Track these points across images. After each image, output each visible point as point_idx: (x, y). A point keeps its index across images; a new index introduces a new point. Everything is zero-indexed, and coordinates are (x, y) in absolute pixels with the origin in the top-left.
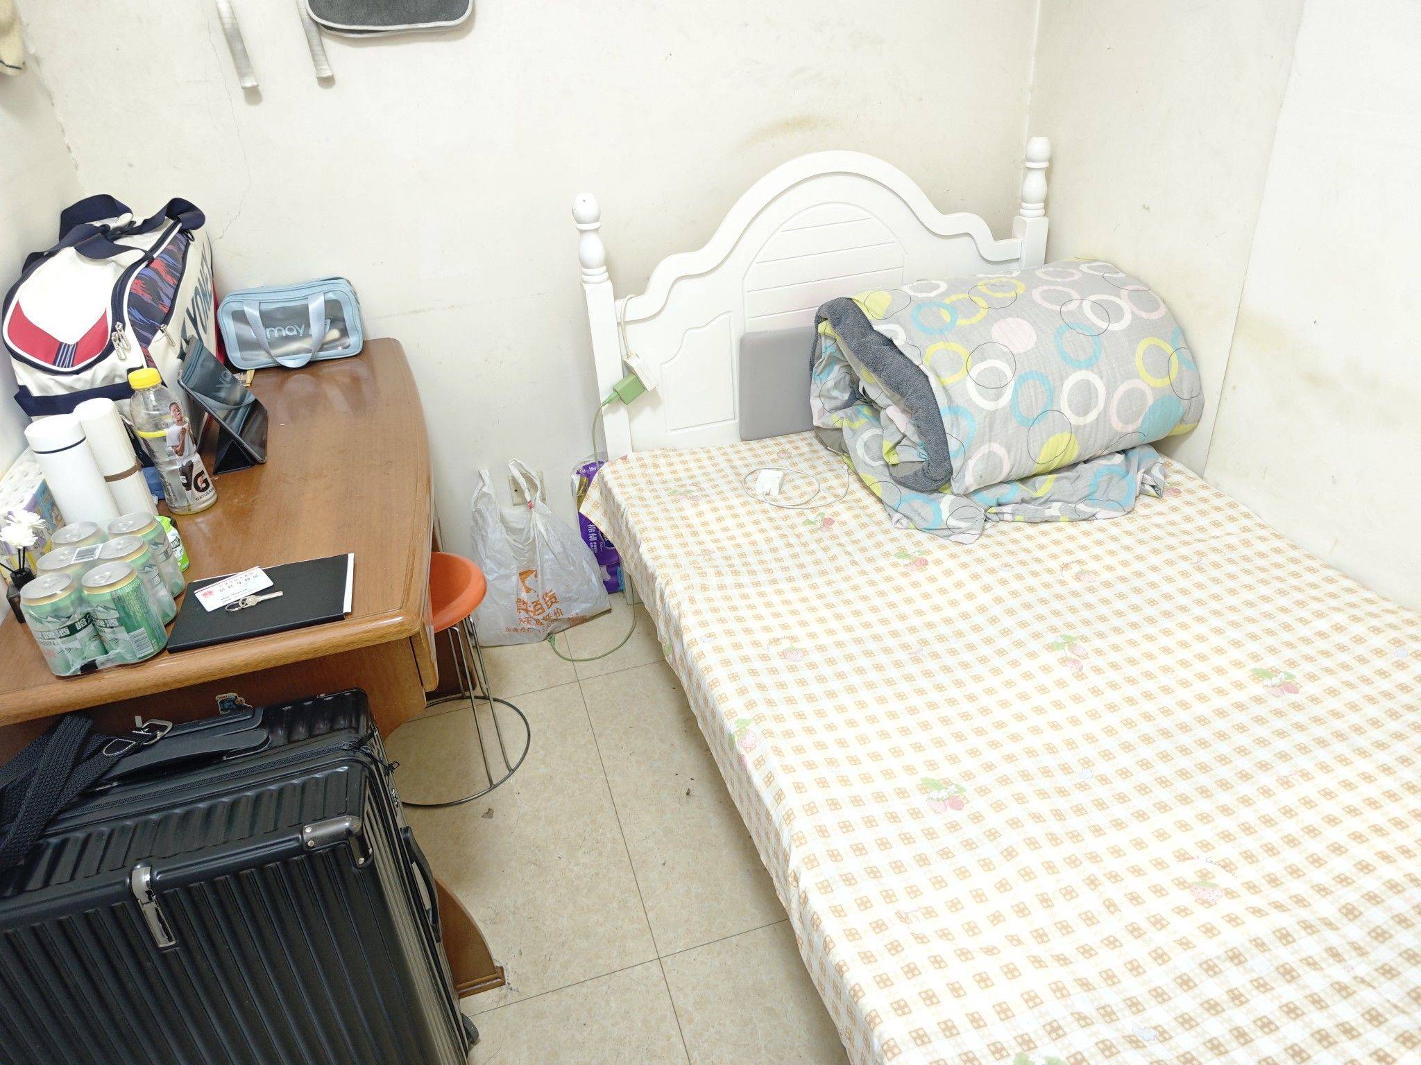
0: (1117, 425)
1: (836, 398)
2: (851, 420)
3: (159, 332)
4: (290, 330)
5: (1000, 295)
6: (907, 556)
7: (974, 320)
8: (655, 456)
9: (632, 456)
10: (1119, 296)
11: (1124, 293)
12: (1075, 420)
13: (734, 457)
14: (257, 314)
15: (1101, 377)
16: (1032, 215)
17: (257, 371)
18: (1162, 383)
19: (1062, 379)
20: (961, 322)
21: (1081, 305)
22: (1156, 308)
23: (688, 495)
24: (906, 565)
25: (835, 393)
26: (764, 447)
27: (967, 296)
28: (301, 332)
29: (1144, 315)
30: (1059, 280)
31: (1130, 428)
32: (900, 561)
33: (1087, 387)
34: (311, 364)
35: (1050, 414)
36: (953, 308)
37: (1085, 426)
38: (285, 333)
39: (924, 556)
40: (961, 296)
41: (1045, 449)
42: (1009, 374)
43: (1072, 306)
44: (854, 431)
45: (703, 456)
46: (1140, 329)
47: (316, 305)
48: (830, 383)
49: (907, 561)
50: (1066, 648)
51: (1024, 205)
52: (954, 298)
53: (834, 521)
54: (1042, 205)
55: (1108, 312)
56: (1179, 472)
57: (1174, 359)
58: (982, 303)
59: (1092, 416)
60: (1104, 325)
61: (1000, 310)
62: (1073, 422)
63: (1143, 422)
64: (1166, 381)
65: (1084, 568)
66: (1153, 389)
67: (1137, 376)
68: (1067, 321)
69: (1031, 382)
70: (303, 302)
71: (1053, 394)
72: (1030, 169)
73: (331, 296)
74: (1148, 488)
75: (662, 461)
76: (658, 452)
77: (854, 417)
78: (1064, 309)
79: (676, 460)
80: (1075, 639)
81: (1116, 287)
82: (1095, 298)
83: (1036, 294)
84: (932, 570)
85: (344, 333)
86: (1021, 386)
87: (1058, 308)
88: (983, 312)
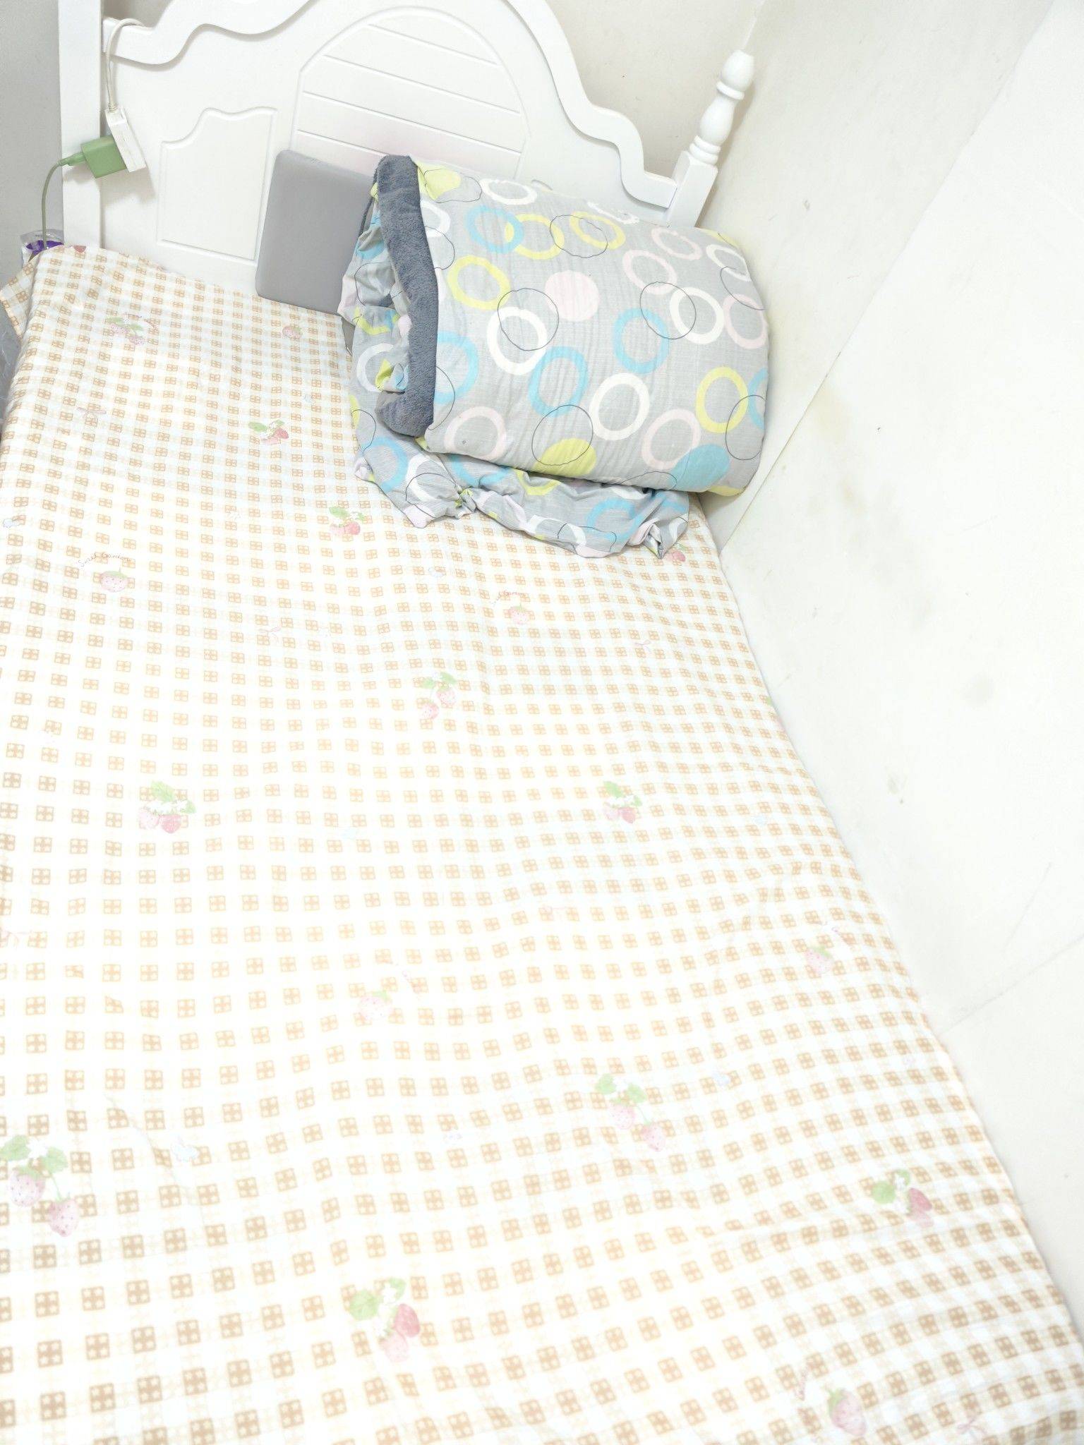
0: (648, 457)
1: (374, 289)
2: (370, 321)
5: (587, 239)
6: (344, 514)
7: (537, 256)
8: (124, 265)
9: (93, 249)
10: (721, 302)
11: (729, 301)
12: (600, 430)
13: (228, 308)
15: (650, 392)
16: (701, 155)
18: (718, 428)
19: (604, 375)
20: (521, 250)
21: (671, 293)
22: (754, 335)
23: (132, 332)
24: (335, 526)
25: (375, 282)
26: (274, 313)
27: (548, 222)
29: (737, 338)
30: (670, 251)
31: (661, 466)
32: (331, 517)
33: (629, 395)
35: (574, 410)
36: (522, 229)
37: (608, 443)
39: (360, 522)
40: (540, 219)
41: (553, 449)
42: (543, 338)
43: (660, 291)
44: (368, 339)
45: (190, 290)
46: (724, 353)
48: (372, 267)
49: (338, 521)
50: (437, 688)
51: (698, 139)
52: (532, 217)
53: (287, 437)
54: (717, 149)
55: (697, 314)
56: (699, 538)
57: (744, 405)
58: (559, 238)
59: (625, 433)
60: (683, 330)
61: (574, 257)
62: (597, 432)
63: (678, 466)
64: (721, 428)
65: (523, 604)
66: (704, 431)
67: (693, 410)
68: (643, 304)
69: (565, 361)
71: (584, 390)
72: (720, 93)
74: (653, 542)
75: (130, 274)
76: (132, 261)
77: (376, 319)
78: (649, 290)
79: (150, 280)
80: (454, 681)
81: (724, 288)
82: (692, 291)
83: (628, 258)
84: (358, 543)
86: (551, 360)
87: (641, 285)
88: (553, 252)
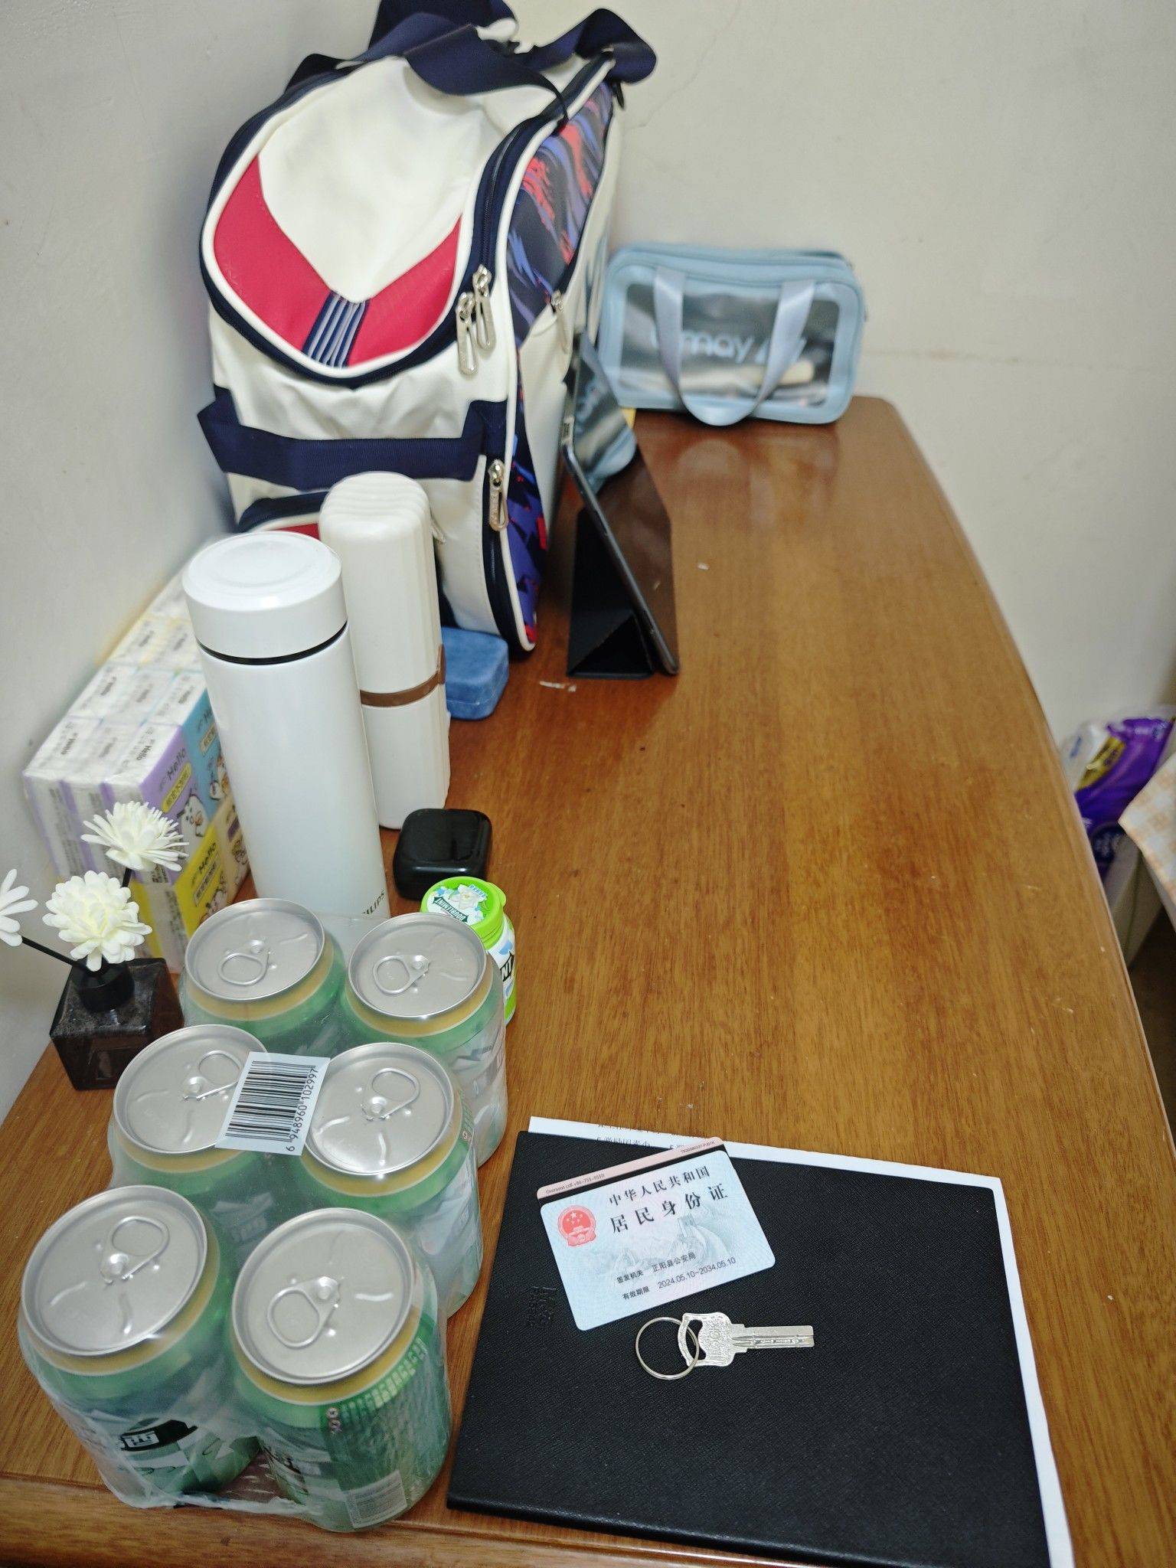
3: (548, 310)
4: (724, 344)
14: (677, 299)
17: (641, 413)
28: (742, 353)
34: (750, 424)
38: (713, 347)
47: (794, 306)
70: (768, 294)
73: (827, 291)
85: (823, 372)
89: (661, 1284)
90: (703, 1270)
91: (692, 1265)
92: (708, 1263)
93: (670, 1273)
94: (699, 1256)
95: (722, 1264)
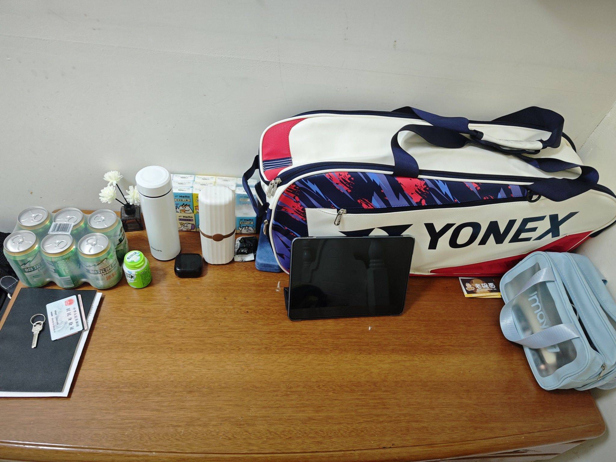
89: (53, 319)
90: (54, 326)
91: (55, 324)
92: (55, 327)
93: (55, 320)
94: (58, 325)
95: (54, 330)
